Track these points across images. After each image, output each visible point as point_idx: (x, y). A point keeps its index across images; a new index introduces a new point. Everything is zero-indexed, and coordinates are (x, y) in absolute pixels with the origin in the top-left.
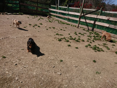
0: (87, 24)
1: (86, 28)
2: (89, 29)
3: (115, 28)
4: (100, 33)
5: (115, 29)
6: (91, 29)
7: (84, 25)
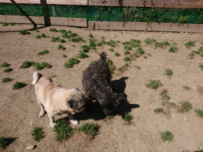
0: (20, 9)
1: (23, 21)
2: (35, 25)
3: (106, 5)
4: (72, 27)
5: (106, 7)
6: (43, 22)
7: (12, 14)
